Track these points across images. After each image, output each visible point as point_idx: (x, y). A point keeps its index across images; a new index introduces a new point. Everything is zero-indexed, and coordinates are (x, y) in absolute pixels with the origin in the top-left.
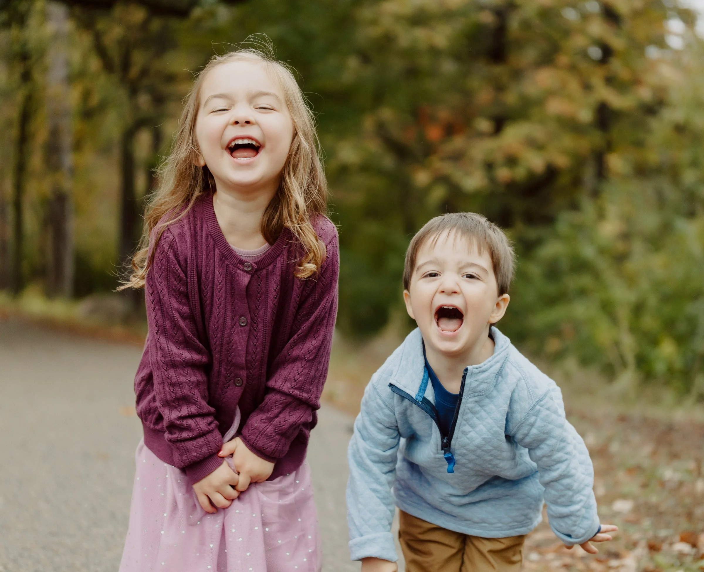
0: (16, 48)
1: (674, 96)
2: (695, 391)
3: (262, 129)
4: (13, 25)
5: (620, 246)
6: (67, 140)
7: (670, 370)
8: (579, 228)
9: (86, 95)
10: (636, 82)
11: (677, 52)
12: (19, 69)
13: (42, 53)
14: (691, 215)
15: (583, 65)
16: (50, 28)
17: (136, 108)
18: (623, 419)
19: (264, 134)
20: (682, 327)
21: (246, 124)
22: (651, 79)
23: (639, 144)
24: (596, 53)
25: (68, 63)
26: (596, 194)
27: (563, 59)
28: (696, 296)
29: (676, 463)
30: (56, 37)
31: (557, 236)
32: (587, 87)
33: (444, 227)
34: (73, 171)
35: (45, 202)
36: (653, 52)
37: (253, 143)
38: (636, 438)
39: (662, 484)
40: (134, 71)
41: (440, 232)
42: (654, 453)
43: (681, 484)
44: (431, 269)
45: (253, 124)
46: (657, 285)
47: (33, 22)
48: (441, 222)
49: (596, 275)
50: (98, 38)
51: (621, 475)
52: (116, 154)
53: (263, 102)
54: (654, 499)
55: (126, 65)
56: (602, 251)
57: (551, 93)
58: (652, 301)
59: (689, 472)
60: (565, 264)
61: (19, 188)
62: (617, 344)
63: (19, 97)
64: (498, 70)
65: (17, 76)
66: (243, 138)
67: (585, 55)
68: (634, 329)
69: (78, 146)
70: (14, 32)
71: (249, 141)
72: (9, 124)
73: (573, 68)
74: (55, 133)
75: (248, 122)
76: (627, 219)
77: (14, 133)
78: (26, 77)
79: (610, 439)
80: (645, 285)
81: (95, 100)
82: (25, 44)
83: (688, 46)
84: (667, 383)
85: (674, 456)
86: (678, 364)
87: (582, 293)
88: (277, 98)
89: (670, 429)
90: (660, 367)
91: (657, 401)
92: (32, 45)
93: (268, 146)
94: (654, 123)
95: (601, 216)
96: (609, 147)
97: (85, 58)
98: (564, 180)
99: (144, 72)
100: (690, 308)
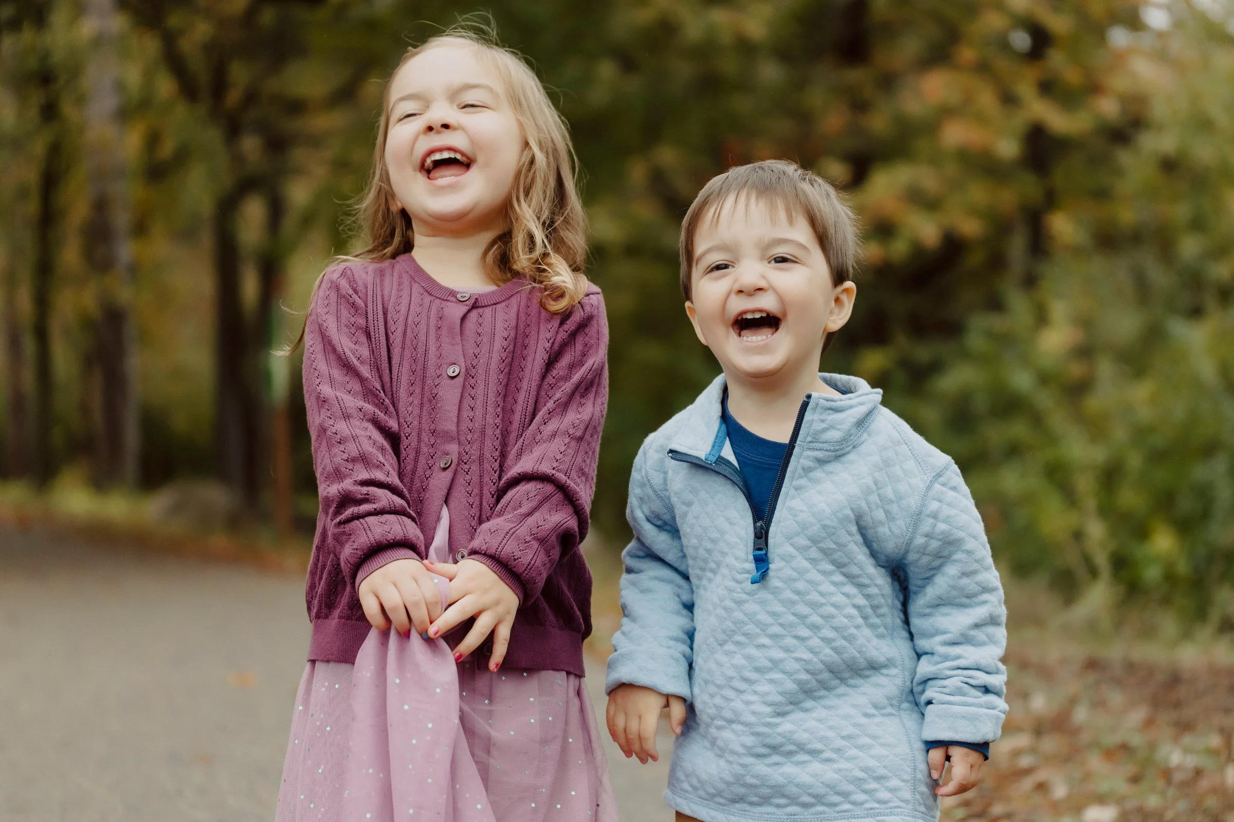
0: (32, 63)
1: (1159, 110)
2: (1215, 616)
3: (469, 136)
4: (26, 25)
5: (1076, 370)
6: (122, 219)
7: (1170, 577)
8: (1005, 340)
9: (153, 140)
10: (1093, 88)
11: (1160, 35)
12: (37, 98)
13: (75, 71)
14: (1196, 312)
15: (1002, 64)
16: (88, 28)
17: (238, 159)
18: (1092, 665)
19: (472, 141)
20: (1186, 504)
21: (444, 130)
22: (1119, 83)
23: (1102, 194)
24: (1021, 40)
25: (120, 86)
26: (1030, 281)
27: (967, 54)
28: (1210, 449)
29: (1188, 739)
30: (98, 42)
31: (966, 355)
32: (1009, 100)
33: (728, 191)
34: (134, 270)
35: (87, 324)
36: (1119, 37)
37: (457, 157)
38: (1116, 698)
39: (1167, 774)
40: (233, 97)
41: (723, 199)
42: (1149, 723)
43: (1198, 773)
44: (716, 258)
45: (455, 129)
46: (1141, 433)
47: (59, 18)
48: (723, 182)
49: (1037, 420)
50: (169, 42)
51: (1095, 762)
52: (207, 240)
53: (470, 97)
54: (1153, 801)
55: (219, 86)
56: (1044, 379)
57: (946, 112)
58: (1135, 461)
59: (1213, 753)
60: (981, 404)
61: (42, 302)
62: (1078, 535)
63: (39, 147)
64: (855, 75)
65: (33, 113)
66: (440, 150)
67: (1004, 45)
68: (1106, 511)
69: (140, 229)
70: (27, 36)
71: (449, 154)
72: (22, 193)
73: (983, 68)
74: (101, 206)
75: (446, 126)
76: (1085, 323)
77: (32, 207)
78: (50, 112)
79: (1073, 701)
80: (1120, 433)
81: (167, 149)
82: (45, 56)
83: (1178, 24)
84: (1166, 601)
85: (1185, 727)
86: (1183, 567)
87: (1014, 451)
88: (490, 90)
89: (1175, 679)
90: (1152, 574)
91: (1148, 633)
92: (58, 57)
93: (480, 159)
94: (1124, 157)
95: (1042, 318)
96: (1051, 201)
97: (148, 77)
98: (975, 259)
99: (251, 98)
100: (1200, 472)
